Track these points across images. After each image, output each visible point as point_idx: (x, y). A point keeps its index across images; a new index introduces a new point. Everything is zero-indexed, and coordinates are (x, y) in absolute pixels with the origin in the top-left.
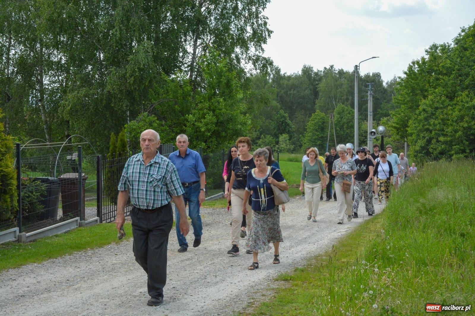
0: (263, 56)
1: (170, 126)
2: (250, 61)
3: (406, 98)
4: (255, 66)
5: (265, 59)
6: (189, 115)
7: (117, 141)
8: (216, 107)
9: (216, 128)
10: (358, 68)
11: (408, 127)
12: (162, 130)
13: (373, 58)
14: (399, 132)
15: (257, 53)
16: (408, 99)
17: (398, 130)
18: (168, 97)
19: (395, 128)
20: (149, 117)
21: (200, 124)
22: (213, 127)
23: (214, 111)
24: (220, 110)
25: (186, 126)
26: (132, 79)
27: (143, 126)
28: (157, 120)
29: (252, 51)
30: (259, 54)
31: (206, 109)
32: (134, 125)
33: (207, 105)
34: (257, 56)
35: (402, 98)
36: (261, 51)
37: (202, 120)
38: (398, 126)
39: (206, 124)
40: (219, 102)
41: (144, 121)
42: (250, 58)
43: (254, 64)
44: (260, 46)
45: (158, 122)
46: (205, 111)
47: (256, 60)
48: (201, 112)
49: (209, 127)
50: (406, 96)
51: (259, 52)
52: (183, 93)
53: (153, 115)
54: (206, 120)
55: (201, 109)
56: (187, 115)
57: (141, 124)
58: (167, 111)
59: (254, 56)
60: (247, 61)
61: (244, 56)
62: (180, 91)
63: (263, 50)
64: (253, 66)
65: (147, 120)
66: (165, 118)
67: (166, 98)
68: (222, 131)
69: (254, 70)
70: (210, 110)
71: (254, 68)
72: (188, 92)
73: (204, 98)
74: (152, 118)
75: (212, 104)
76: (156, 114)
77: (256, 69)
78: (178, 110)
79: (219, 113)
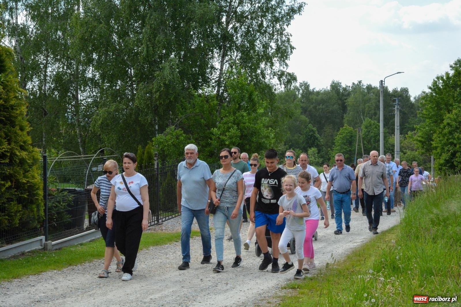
0: (288, 71)
1: (196, 140)
2: (275, 77)
3: (431, 112)
4: (280, 81)
5: (289, 74)
6: (214, 129)
7: (143, 153)
8: (240, 121)
9: (240, 141)
10: (383, 83)
11: (433, 140)
13: (397, 73)
14: (424, 146)
15: (282, 68)
16: (433, 113)
17: (423, 144)
18: (194, 112)
19: (420, 141)
20: (176, 131)
21: (224, 138)
22: (237, 141)
23: (238, 125)
24: (245, 123)
25: (211, 139)
26: (158, 94)
27: (170, 140)
28: (184, 133)
29: (277, 66)
30: (285, 70)
31: (231, 123)
32: (161, 138)
33: (232, 118)
34: (282, 71)
35: (426, 112)
36: (285, 66)
37: (227, 134)
38: (423, 140)
39: (231, 138)
40: (243, 116)
41: (172, 134)
42: (275, 74)
43: (279, 79)
44: (284, 61)
45: (184, 135)
47: (281, 75)
48: (226, 126)
49: (234, 140)
50: (431, 110)
51: (284, 68)
52: (210, 107)
53: (180, 129)
54: (230, 134)
55: (226, 123)
56: (212, 129)
57: (169, 137)
58: (193, 125)
59: (278, 72)
60: (272, 76)
61: (269, 72)
62: (206, 106)
63: (287, 65)
64: (277, 81)
65: (174, 134)
66: (191, 132)
67: (193, 113)
68: (246, 144)
69: (279, 85)
70: (234, 124)
71: (279, 83)
72: (214, 106)
73: (229, 113)
74: (179, 131)
75: (237, 118)
76: (183, 128)
77: (281, 84)
78: (204, 123)
79: (243, 127)
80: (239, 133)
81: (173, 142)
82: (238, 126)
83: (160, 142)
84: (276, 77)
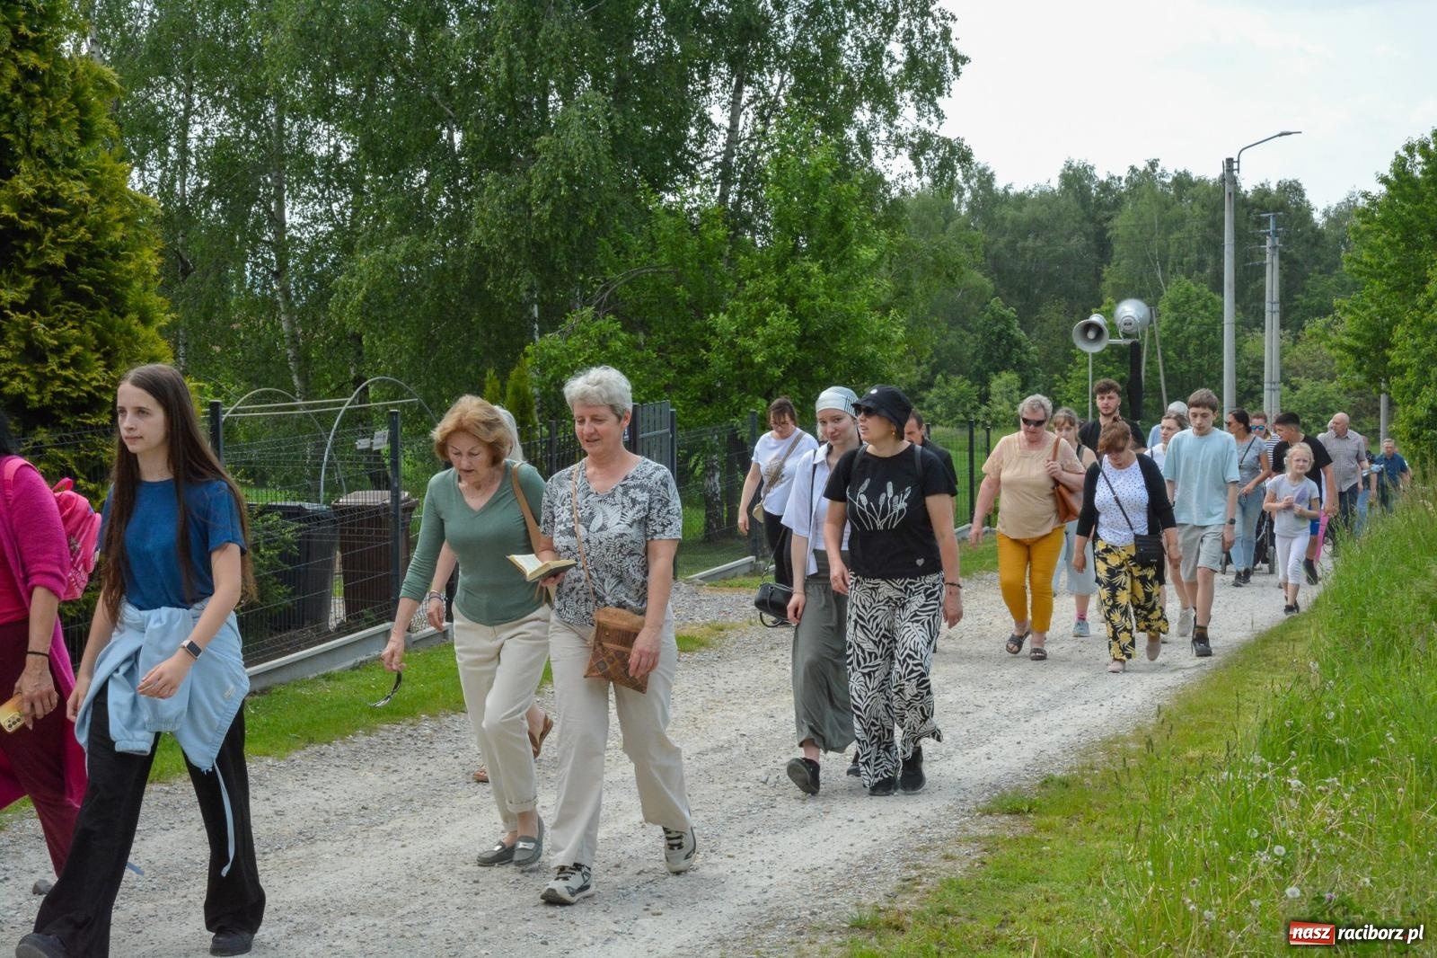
0: (942, 133)
1: (661, 349)
2: (902, 150)
3: (1385, 258)
4: (918, 164)
5: (946, 142)
6: (717, 316)
7: (502, 394)
8: (798, 290)
9: (798, 355)
10: (1235, 166)
11: (1391, 346)
12: (636, 361)
13: (1281, 135)
14: (1362, 364)
15: (923, 124)
16: (1393, 261)
17: (1359, 358)
18: (655, 262)
19: (1351, 350)
20: (597, 323)
21: (750, 343)
22: (790, 352)
23: (792, 303)
24: (813, 298)
25: (708, 348)
26: (548, 206)
27: (579, 350)
28: (623, 329)
29: (909, 118)
30: (932, 129)
31: (771, 296)
32: (551, 346)
33: (772, 283)
34: (924, 133)
35: (1372, 257)
36: (933, 117)
37: (759, 330)
38: (1359, 344)
39: (770, 343)
40: (807, 275)
41: (585, 333)
42: (900, 142)
43: (915, 157)
44: (932, 102)
45: (624, 336)
46: (767, 302)
47: (920, 146)
48: (755, 306)
49: (779, 350)
50: (1387, 251)
51: (930, 122)
52: (702, 248)
53: (611, 317)
54: (768, 330)
55: (755, 297)
56: (712, 316)
57: (575, 342)
58: (651, 305)
59: (913, 135)
60: (891, 149)
61: (883, 135)
62: (692, 244)
63: (940, 115)
64: (909, 166)
65: (592, 332)
66: (645, 326)
67: (650, 266)
68: (817, 363)
69: (915, 178)
70: (780, 299)
71: (913, 170)
72: (715, 245)
74: (608, 324)
75: (787, 282)
76: (619, 314)
77: (919, 174)
78: (684, 299)
79: (808, 309)
81: (591, 357)
82: (792, 306)
84: (905, 153)
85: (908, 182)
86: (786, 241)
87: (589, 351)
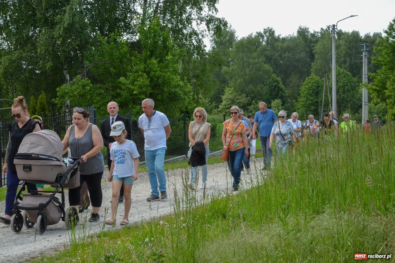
0: (217, 16)
4: (208, 27)
5: (218, 19)
8: (151, 69)
9: (151, 91)
12: (97, 94)
13: (351, 17)
15: (211, 13)
18: (104, 60)
20: (82, 80)
21: (132, 87)
23: (148, 73)
24: (156, 72)
25: (121, 89)
27: (76, 90)
28: (91, 83)
29: (206, 11)
31: (141, 71)
32: (66, 88)
33: (142, 67)
34: (211, 16)
35: (381, 58)
36: (214, 11)
37: (136, 83)
38: (378, 88)
39: (140, 87)
41: (78, 84)
42: (202, 20)
43: (207, 25)
44: (214, 6)
45: (91, 85)
46: (140, 73)
47: (209, 21)
48: (136, 75)
49: (144, 89)
50: (386, 56)
51: (213, 13)
52: (120, 55)
53: (87, 78)
54: (139, 83)
55: (136, 72)
56: (120, 78)
57: (74, 87)
58: (103, 74)
59: (207, 17)
60: (199, 22)
63: (216, 10)
64: (205, 27)
65: (80, 83)
66: (102, 82)
67: (102, 61)
68: (158, 94)
69: (207, 31)
70: (145, 72)
71: (207, 29)
72: (125, 54)
73: (141, 60)
74: (86, 81)
75: (148, 66)
76: (89, 78)
77: (209, 30)
78: (113, 72)
79: (153, 75)
80: (147, 82)
81: (79, 92)
83: (65, 92)
84: (204, 23)
85: (205, 33)
86: (147, 52)
87: (79, 90)
